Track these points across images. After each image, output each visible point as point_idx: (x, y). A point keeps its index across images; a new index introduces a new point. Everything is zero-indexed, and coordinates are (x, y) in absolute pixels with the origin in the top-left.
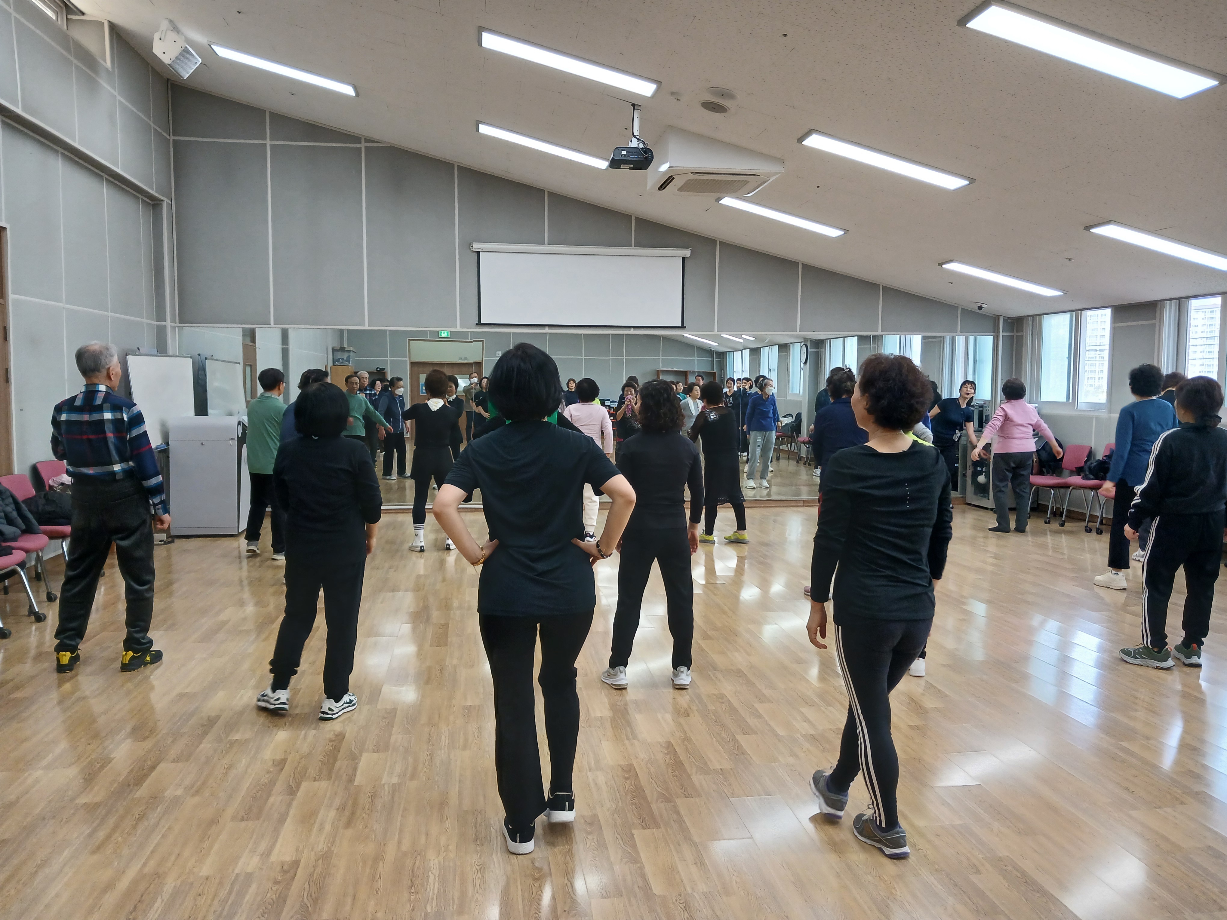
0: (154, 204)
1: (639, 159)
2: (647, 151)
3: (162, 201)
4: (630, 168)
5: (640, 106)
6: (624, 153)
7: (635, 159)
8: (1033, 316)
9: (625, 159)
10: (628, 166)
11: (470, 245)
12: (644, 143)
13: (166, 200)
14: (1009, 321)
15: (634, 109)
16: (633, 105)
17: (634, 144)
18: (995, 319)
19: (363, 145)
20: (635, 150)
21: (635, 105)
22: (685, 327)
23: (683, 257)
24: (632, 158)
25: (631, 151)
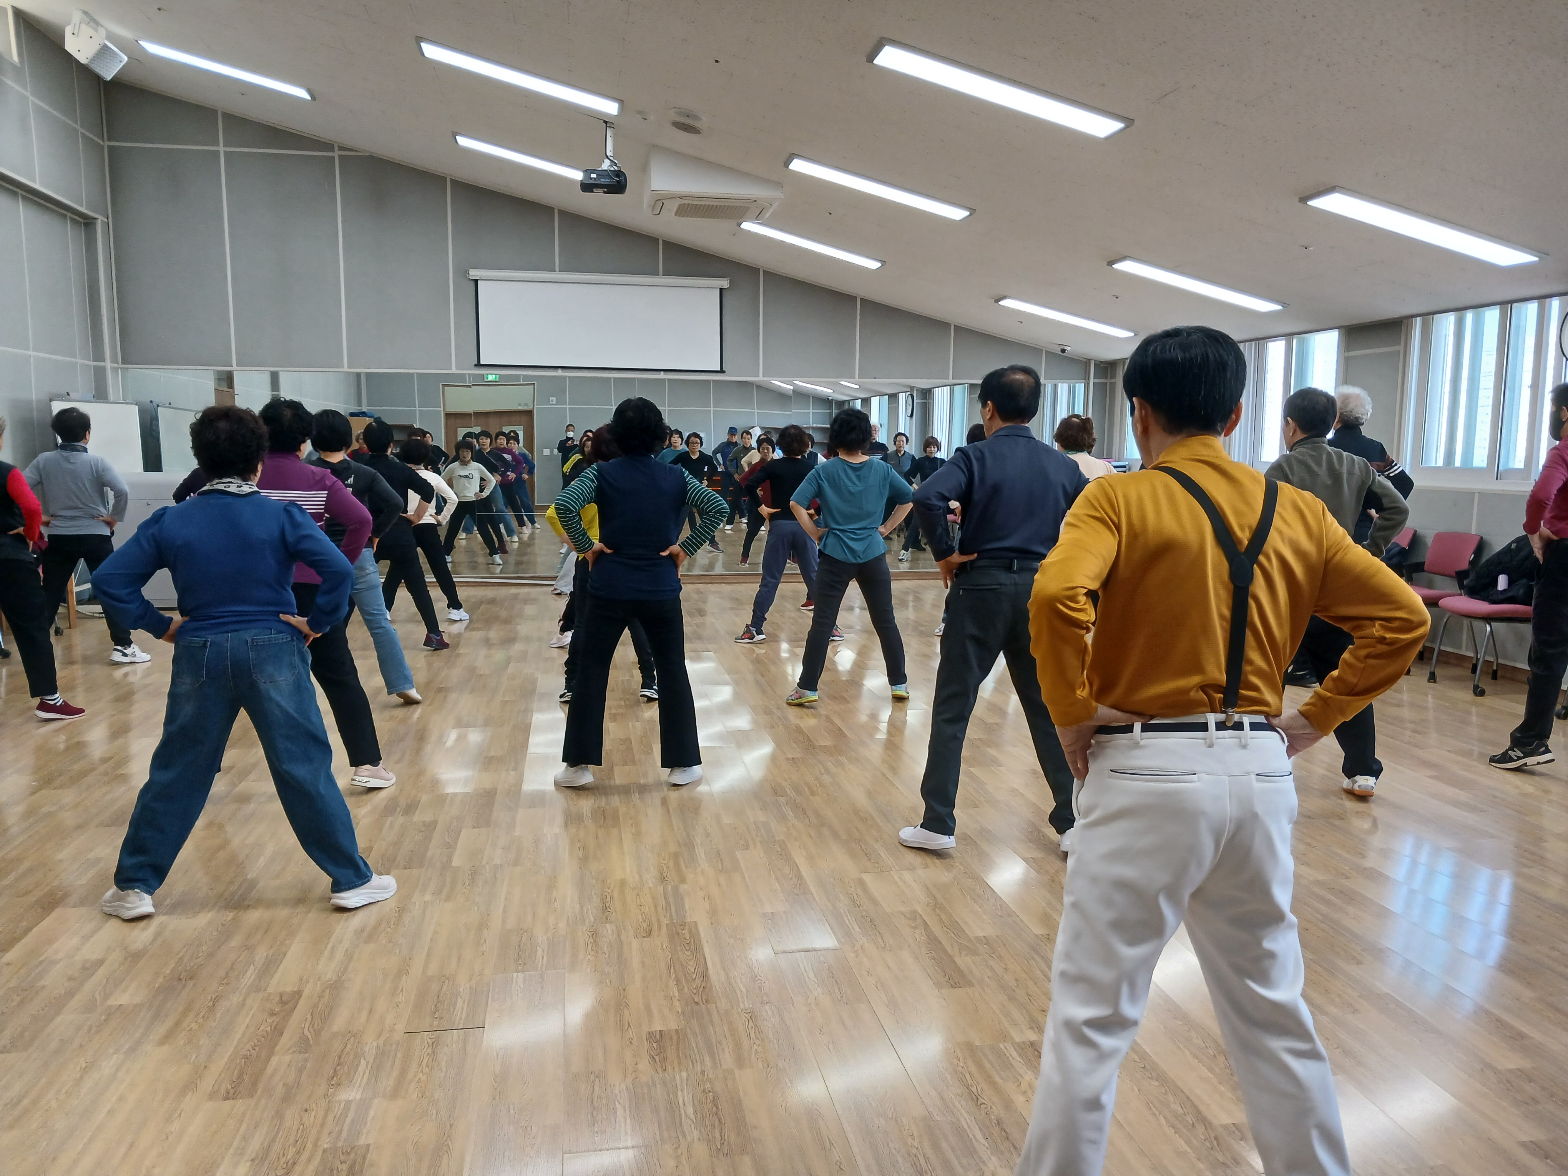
0: (86, 223)
1: (611, 183)
2: (619, 174)
3: (96, 219)
4: (605, 192)
5: (613, 123)
6: (593, 176)
7: (606, 183)
9: (597, 182)
10: (601, 190)
11: (465, 273)
12: (617, 165)
13: (100, 219)
14: (1098, 366)
15: (607, 127)
16: (606, 122)
17: (606, 165)
18: (1087, 362)
19: (336, 154)
20: (605, 173)
21: (607, 122)
22: (724, 372)
23: (720, 289)
24: (603, 181)
25: (602, 174)
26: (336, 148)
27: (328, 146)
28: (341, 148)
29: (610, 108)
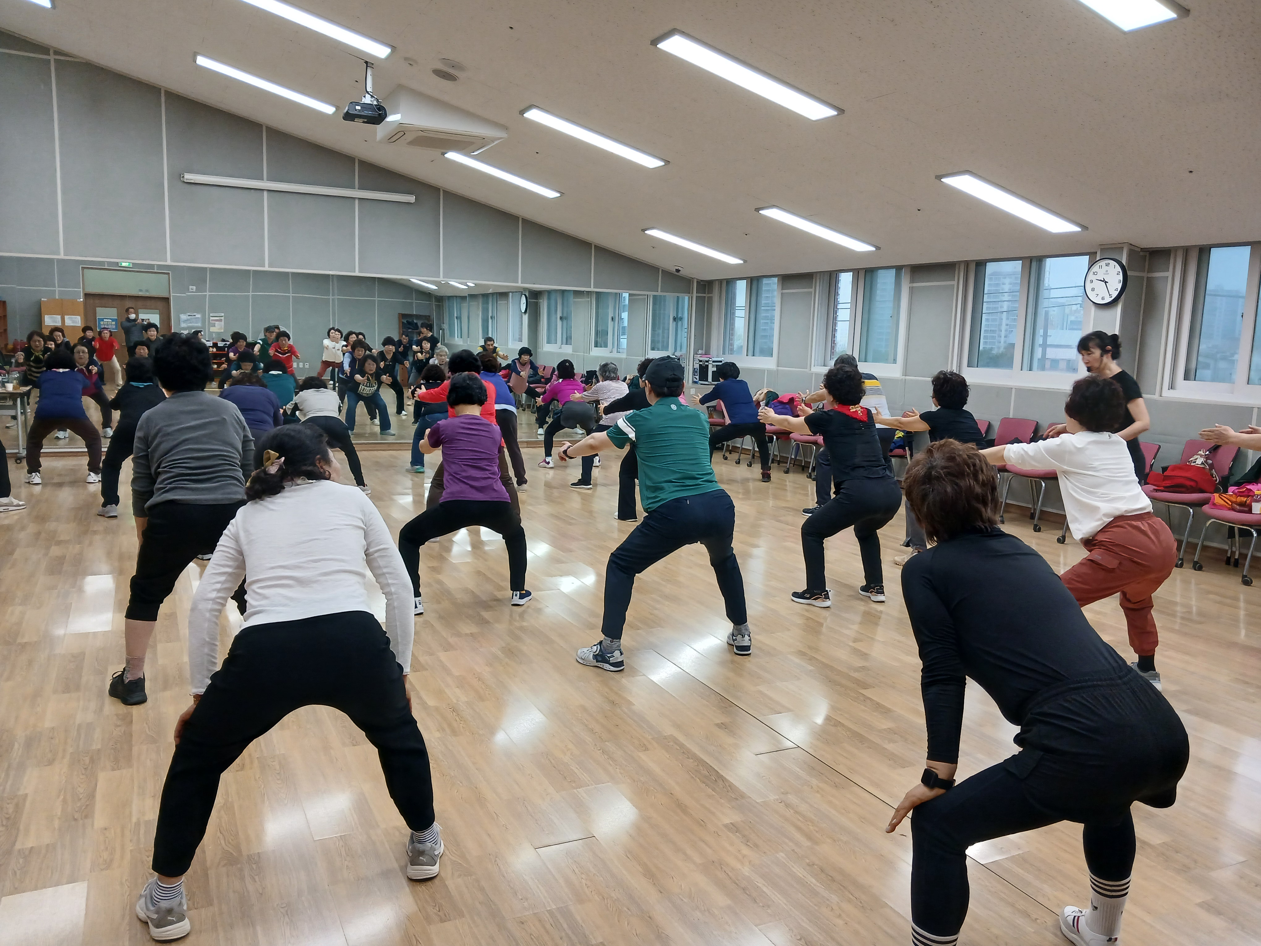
1: (372, 115)
2: (380, 108)
4: (364, 122)
5: (373, 64)
6: (358, 108)
7: (370, 115)
9: (359, 113)
10: (361, 120)
11: (180, 176)
12: (378, 101)
14: (701, 283)
15: (367, 66)
16: (366, 62)
17: (367, 100)
18: (690, 281)
20: (369, 106)
21: (368, 63)
24: (366, 113)
25: (365, 106)
26: (51, 52)
27: (44, 49)
28: (57, 52)
29: (380, 51)
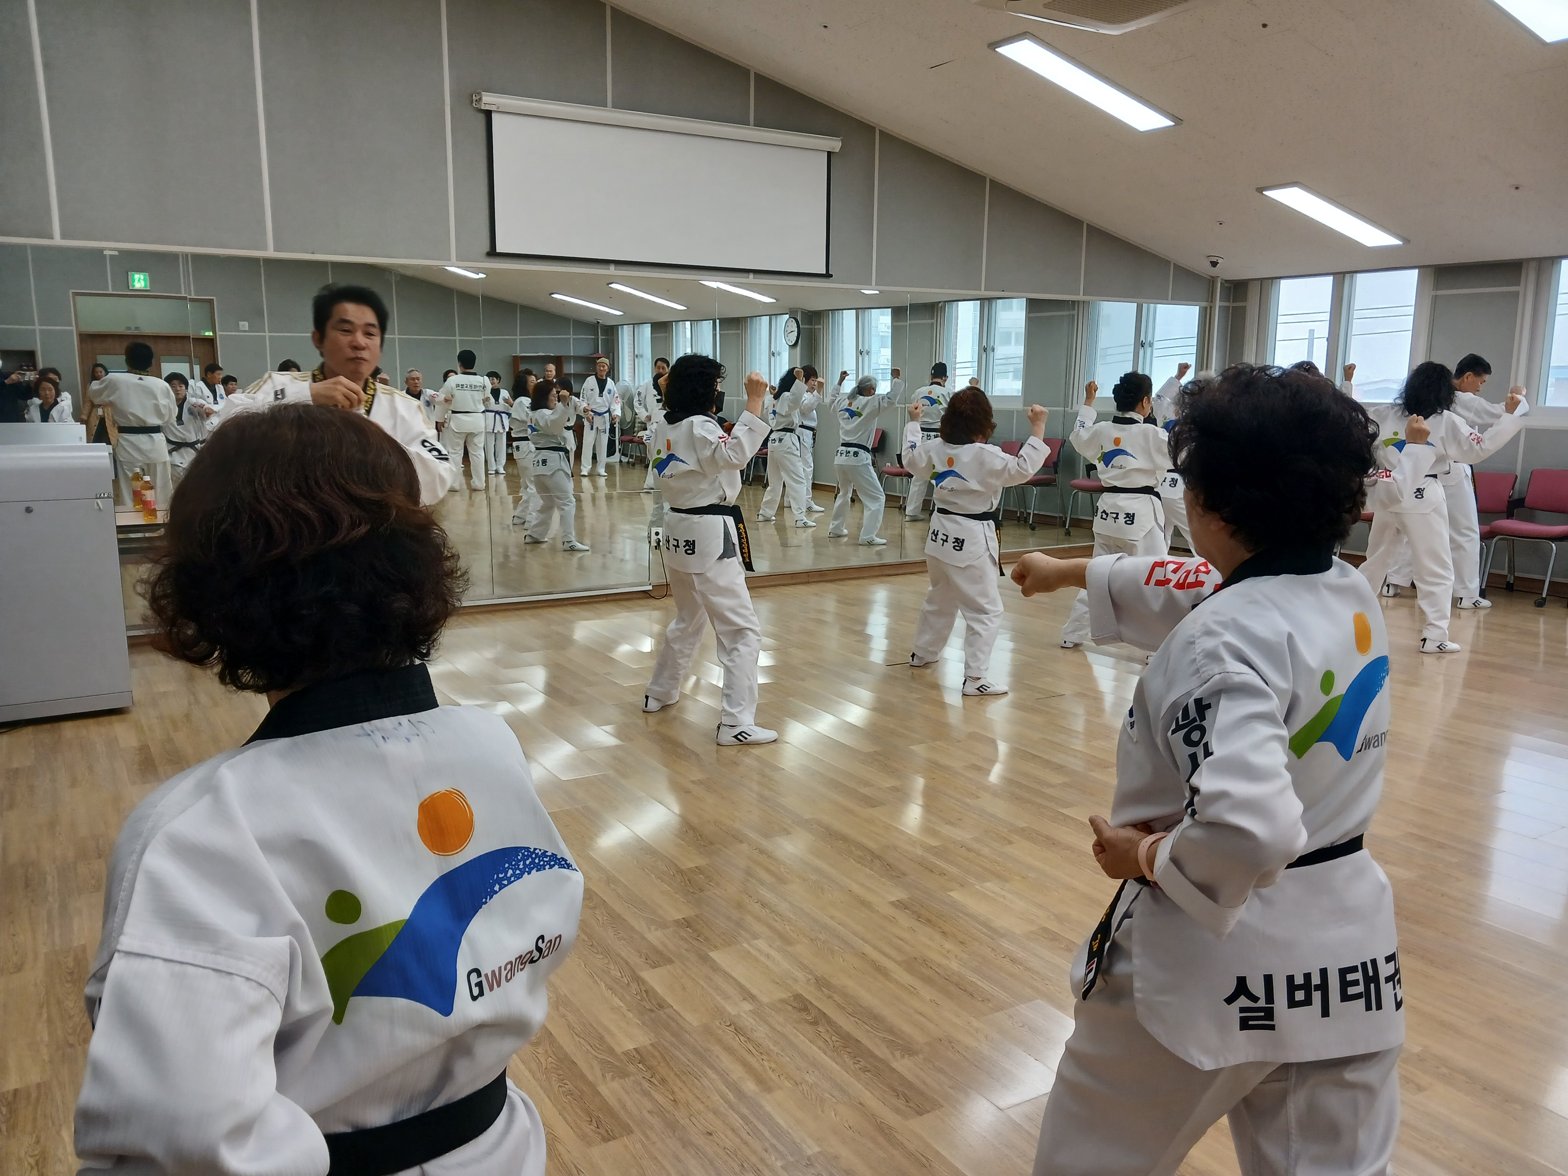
8: (1262, 280)
11: (472, 98)
14: (1226, 285)
18: (1212, 281)
22: (831, 276)
23: (828, 152)
